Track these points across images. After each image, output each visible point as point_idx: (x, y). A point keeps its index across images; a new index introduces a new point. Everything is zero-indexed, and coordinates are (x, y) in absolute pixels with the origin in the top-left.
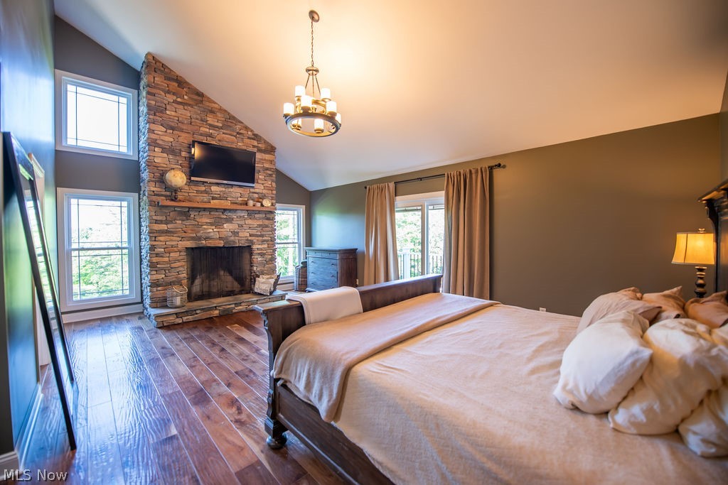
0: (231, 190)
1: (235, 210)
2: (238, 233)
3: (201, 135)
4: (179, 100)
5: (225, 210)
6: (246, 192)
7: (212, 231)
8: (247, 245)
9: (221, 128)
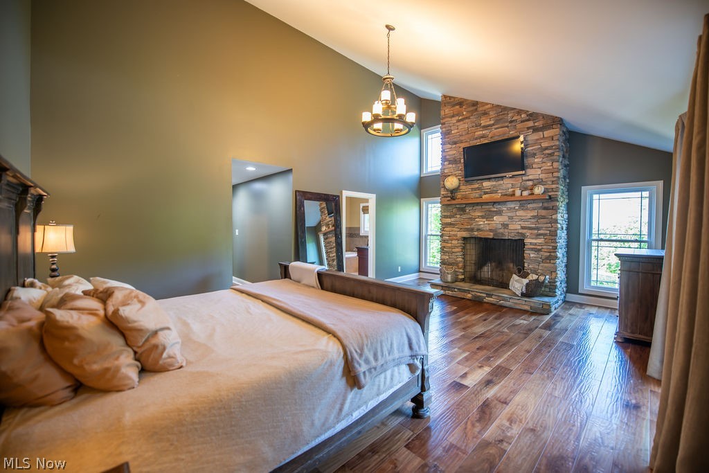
0: (502, 182)
1: (504, 202)
2: (507, 225)
3: (476, 139)
4: (460, 118)
5: (495, 203)
6: (518, 182)
7: (482, 223)
8: (517, 238)
9: (493, 125)
